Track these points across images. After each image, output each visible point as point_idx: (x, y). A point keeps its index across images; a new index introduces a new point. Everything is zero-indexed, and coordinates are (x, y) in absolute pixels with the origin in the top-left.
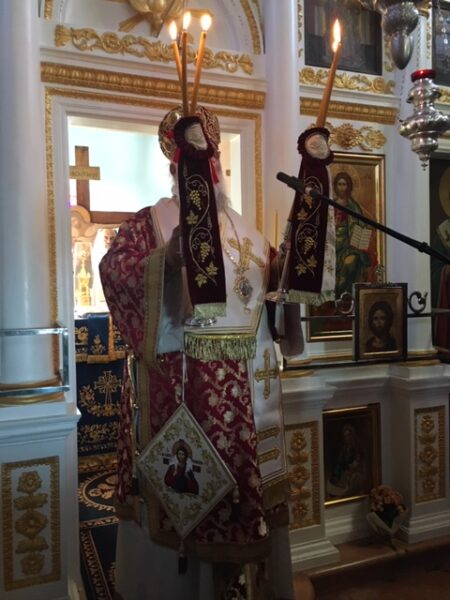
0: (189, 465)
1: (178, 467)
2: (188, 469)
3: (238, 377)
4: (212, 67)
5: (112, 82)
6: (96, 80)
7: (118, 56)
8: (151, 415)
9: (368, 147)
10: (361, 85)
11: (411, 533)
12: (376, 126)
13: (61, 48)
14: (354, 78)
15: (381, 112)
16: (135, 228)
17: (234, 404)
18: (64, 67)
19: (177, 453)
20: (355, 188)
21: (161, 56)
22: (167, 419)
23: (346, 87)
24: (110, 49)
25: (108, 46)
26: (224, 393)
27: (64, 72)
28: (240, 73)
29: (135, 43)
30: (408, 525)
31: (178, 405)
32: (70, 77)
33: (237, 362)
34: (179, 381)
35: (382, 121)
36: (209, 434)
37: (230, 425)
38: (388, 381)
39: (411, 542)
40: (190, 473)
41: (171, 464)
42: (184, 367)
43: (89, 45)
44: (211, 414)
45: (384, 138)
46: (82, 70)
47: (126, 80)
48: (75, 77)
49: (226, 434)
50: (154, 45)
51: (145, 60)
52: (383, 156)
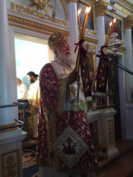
0: (72, 145)
1: (68, 146)
2: (71, 146)
3: (84, 116)
4: (56, 23)
5: (28, 24)
6: (24, 22)
7: (30, 15)
8: (57, 130)
9: (92, 50)
10: (90, 33)
11: (109, 155)
12: (94, 44)
13: (13, 10)
14: (88, 31)
15: (95, 41)
16: (48, 70)
17: (84, 124)
18: (14, 16)
19: (67, 142)
20: (89, 61)
21: (42, 17)
22: (63, 131)
23: (87, 33)
24: (28, 13)
25: (27, 12)
26: (81, 121)
27: (14, 18)
28: (63, 25)
29: (35, 12)
30: (107, 153)
31: (67, 126)
32: (16, 20)
33: (83, 111)
34: (67, 118)
35: (95, 43)
36: (78, 134)
37: (83, 130)
38: (100, 114)
39: (109, 158)
40: (73, 147)
41: (65, 145)
42: (69, 114)
43: (22, 11)
44: (79, 128)
45: (95, 48)
46: (20, 18)
47: (32, 23)
48: (17, 20)
49: (83, 133)
50: (40, 14)
51: (38, 18)
52: (95, 52)
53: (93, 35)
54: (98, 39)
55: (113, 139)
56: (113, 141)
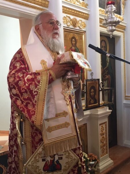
1: (51, 160)
9: (81, 28)
10: (78, 3)
12: (83, 20)
15: (85, 15)
23: (74, 3)
30: (99, 166)
35: (85, 18)
39: (101, 172)
45: (86, 25)
52: (85, 31)
53: (83, 7)
54: (89, 13)
55: (107, 147)
56: (107, 149)
